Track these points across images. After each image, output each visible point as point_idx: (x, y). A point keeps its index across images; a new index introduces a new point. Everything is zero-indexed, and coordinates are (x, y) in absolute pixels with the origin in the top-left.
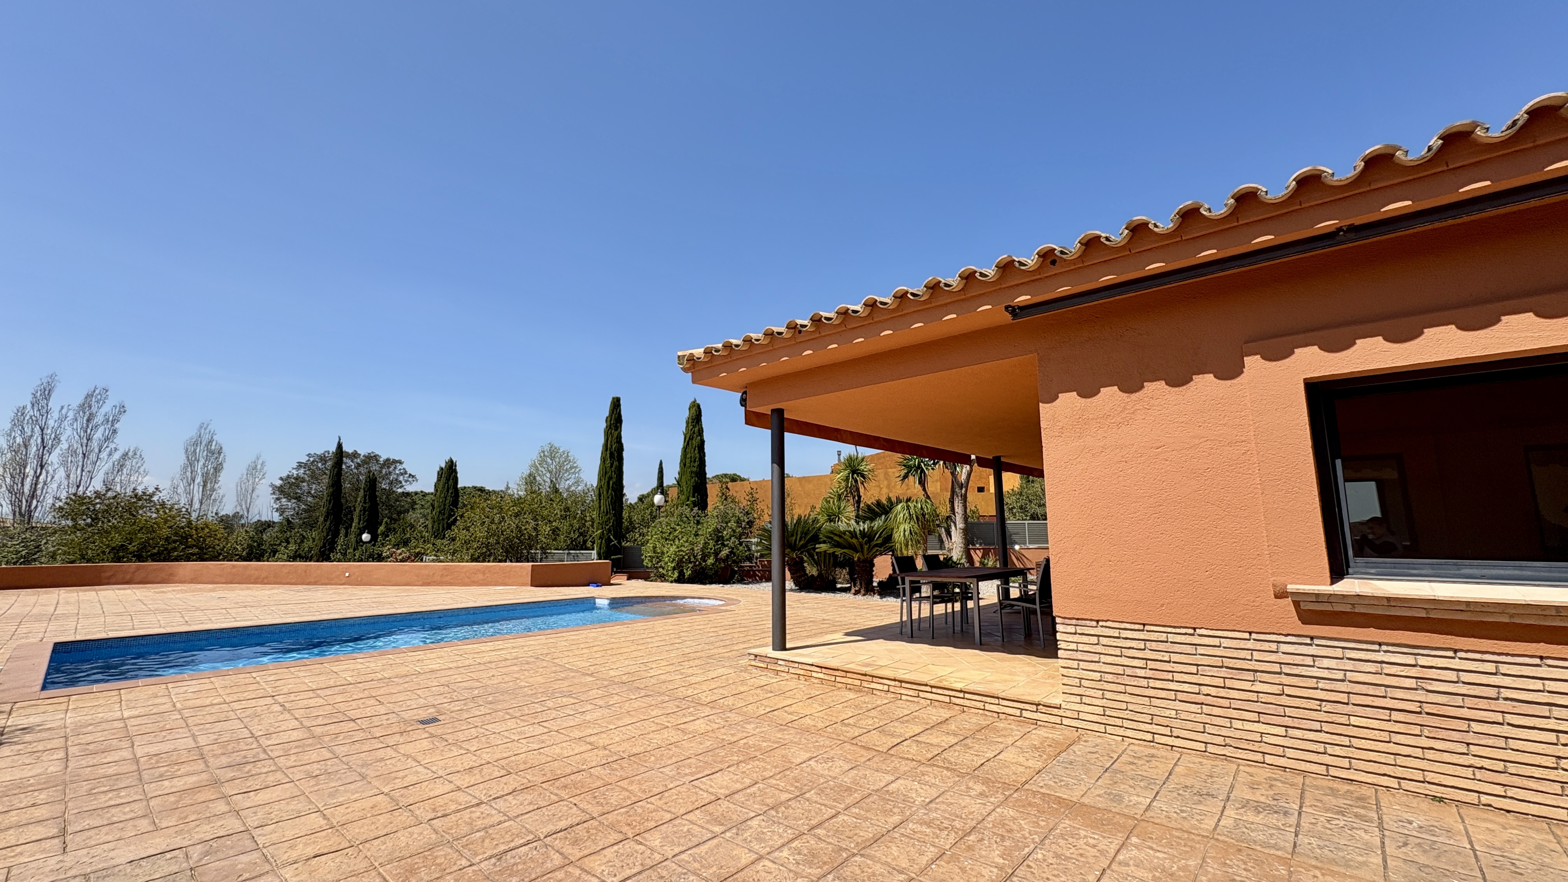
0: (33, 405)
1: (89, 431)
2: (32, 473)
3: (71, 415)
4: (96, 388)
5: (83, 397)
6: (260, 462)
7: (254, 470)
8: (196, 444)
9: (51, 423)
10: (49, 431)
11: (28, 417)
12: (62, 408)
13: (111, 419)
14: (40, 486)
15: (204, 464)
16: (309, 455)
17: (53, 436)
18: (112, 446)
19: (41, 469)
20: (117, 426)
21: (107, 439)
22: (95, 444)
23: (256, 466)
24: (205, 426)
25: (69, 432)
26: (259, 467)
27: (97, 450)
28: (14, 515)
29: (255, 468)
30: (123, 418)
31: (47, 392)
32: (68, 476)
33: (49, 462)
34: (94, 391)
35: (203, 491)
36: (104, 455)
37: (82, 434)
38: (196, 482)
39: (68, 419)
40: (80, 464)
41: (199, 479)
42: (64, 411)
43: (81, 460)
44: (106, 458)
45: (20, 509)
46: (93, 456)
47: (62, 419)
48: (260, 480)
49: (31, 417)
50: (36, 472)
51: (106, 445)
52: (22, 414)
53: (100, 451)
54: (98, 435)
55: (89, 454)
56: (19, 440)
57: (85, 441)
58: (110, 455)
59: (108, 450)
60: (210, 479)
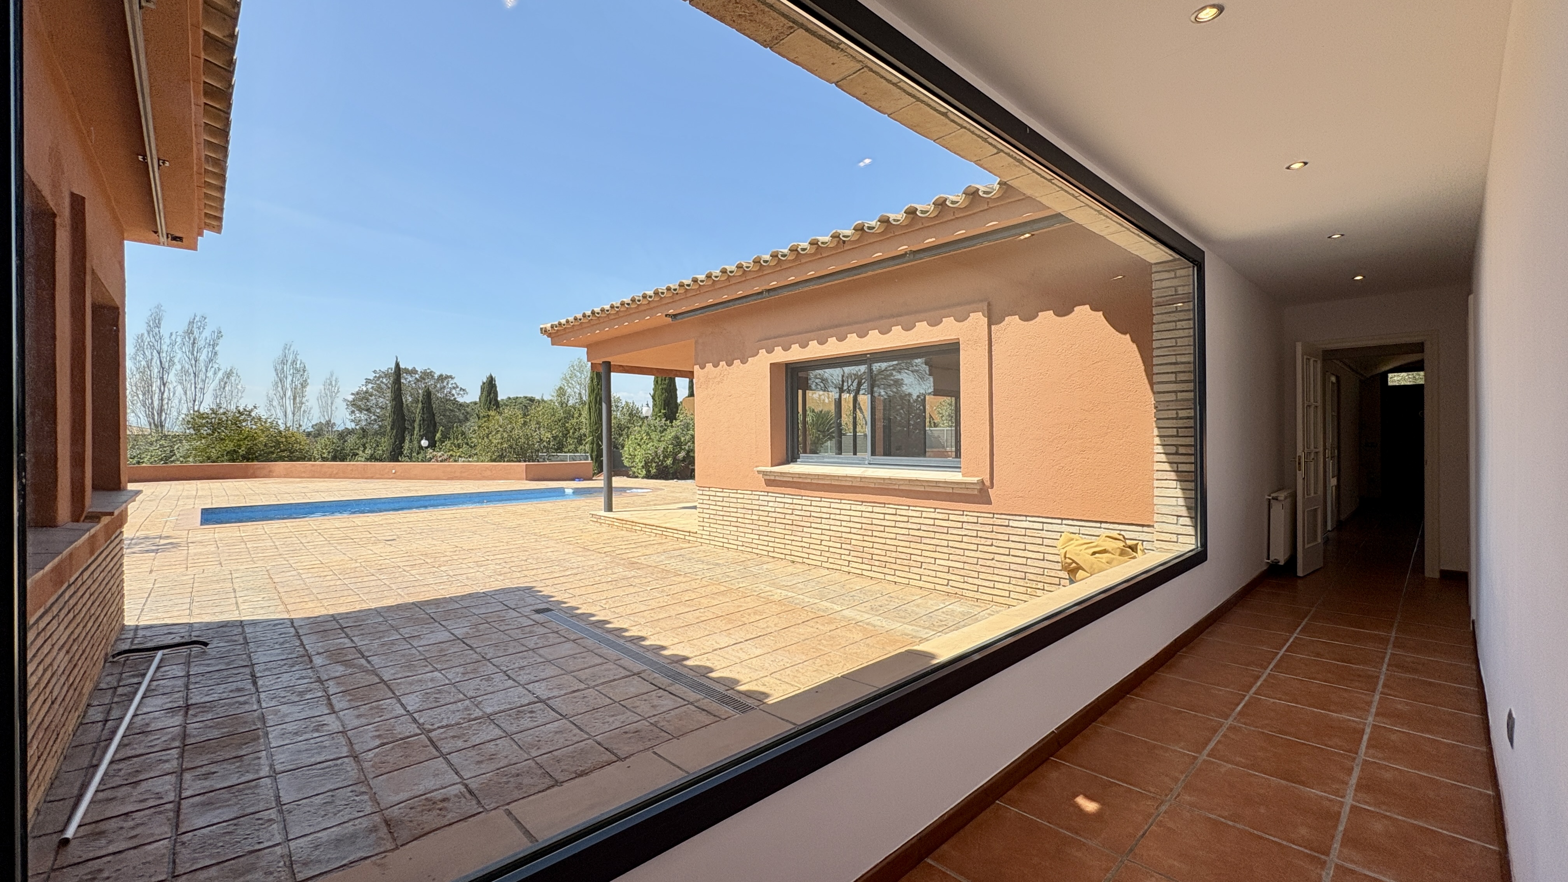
0: (149, 333)
1: (195, 353)
2: (158, 391)
3: (179, 340)
4: (195, 316)
5: (187, 324)
6: (334, 378)
7: (331, 385)
8: (283, 363)
9: (165, 347)
10: (164, 355)
11: (146, 343)
12: (171, 334)
13: (211, 343)
14: (165, 401)
15: (292, 381)
16: (375, 372)
17: (168, 358)
18: (216, 366)
19: (164, 387)
20: (216, 349)
21: (211, 360)
22: (202, 365)
23: (331, 382)
24: (288, 347)
25: (179, 355)
26: (334, 383)
27: (204, 370)
28: (150, 425)
29: (331, 384)
30: (221, 341)
31: (157, 321)
32: (186, 393)
33: (169, 380)
34: (194, 319)
35: (294, 404)
36: (210, 374)
37: (190, 357)
38: (287, 396)
39: (178, 344)
40: (193, 382)
41: (289, 393)
42: (173, 337)
43: (193, 378)
44: (212, 376)
45: (153, 419)
46: (202, 376)
47: (173, 344)
48: (336, 394)
49: (149, 343)
50: (160, 390)
51: (211, 365)
52: (142, 341)
53: (207, 371)
54: (203, 357)
55: (199, 373)
56: (143, 363)
57: (193, 362)
58: (215, 373)
59: (213, 369)
60: (298, 395)
